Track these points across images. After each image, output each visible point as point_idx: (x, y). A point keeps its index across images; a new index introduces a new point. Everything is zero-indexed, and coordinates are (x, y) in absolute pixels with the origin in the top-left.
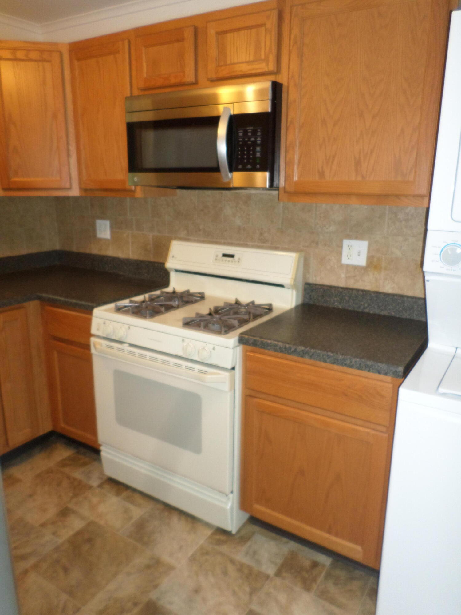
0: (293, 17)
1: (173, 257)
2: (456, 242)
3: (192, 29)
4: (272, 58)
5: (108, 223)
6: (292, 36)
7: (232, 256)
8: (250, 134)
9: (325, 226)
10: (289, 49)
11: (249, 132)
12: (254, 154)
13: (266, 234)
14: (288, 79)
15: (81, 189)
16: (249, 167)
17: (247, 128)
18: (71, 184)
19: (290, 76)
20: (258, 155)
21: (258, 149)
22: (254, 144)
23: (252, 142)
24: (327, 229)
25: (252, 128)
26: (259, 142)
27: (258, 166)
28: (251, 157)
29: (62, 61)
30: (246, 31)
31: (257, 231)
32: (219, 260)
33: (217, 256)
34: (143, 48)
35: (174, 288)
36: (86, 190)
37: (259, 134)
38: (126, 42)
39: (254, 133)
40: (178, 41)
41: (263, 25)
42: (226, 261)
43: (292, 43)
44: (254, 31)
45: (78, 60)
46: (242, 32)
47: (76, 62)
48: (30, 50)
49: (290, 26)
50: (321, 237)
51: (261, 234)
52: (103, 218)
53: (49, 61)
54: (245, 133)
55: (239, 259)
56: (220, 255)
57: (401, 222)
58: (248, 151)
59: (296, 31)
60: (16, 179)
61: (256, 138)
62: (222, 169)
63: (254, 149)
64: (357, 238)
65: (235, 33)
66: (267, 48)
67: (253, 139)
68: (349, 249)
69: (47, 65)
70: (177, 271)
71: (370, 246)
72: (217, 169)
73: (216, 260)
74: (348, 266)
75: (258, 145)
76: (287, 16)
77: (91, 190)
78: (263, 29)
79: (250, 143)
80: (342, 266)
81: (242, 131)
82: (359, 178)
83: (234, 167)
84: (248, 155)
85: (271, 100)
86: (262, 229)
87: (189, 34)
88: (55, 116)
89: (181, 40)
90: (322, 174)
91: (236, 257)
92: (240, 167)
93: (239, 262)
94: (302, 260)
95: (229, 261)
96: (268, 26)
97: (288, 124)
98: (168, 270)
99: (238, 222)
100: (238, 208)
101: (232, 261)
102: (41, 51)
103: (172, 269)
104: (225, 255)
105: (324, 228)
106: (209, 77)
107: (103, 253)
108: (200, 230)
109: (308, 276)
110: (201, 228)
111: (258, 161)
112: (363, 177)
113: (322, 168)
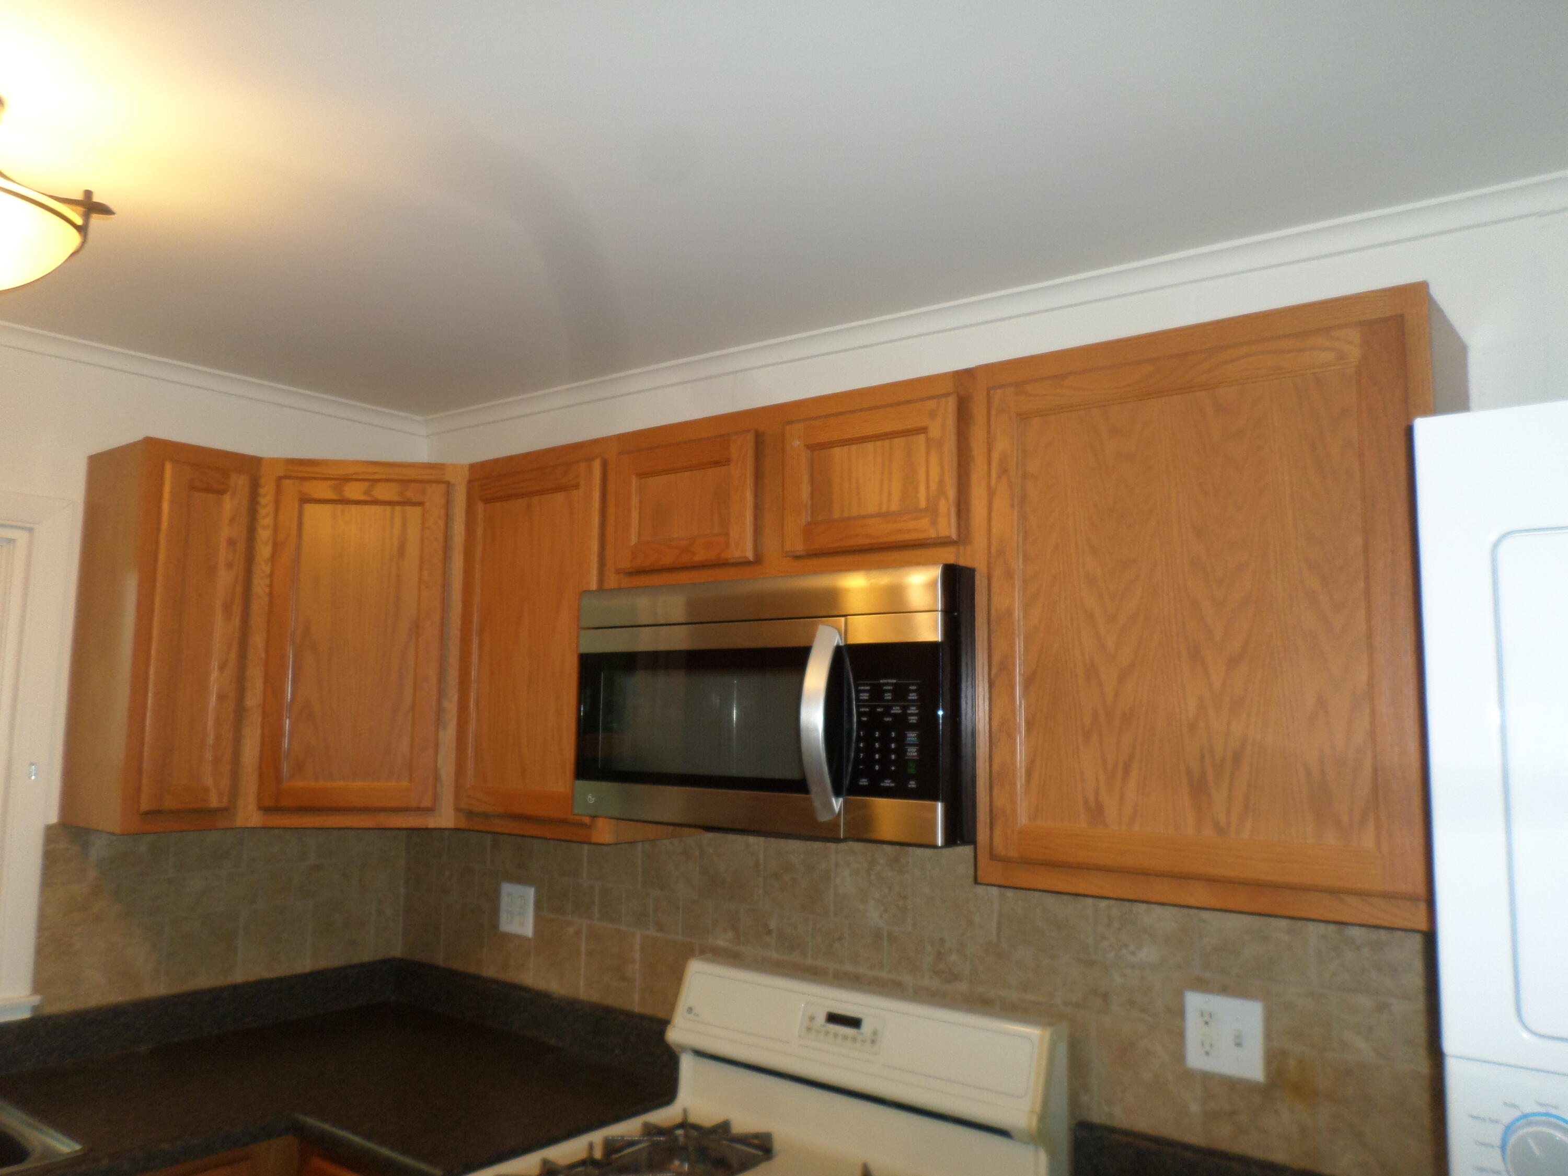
0: (993, 412)
1: (690, 1010)
2: (1553, 1111)
3: (750, 437)
4: (946, 507)
5: (530, 893)
6: (995, 457)
7: (854, 1023)
8: (888, 696)
9: (1126, 946)
10: (989, 487)
11: (888, 691)
12: (901, 751)
13: (954, 957)
14: (989, 557)
15: (457, 809)
16: (887, 783)
17: (881, 681)
18: (436, 797)
19: (993, 550)
20: (912, 752)
21: (912, 736)
22: (901, 723)
23: (894, 716)
24: (1133, 954)
25: (895, 681)
26: (913, 719)
27: (912, 784)
28: (893, 757)
29: (448, 505)
30: (879, 443)
31: (929, 948)
32: (818, 1032)
33: (812, 1019)
34: (634, 479)
35: (685, 1111)
36: (470, 814)
37: (913, 696)
38: (597, 465)
39: (900, 693)
40: (717, 463)
41: (923, 430)
42: (836, 1035)
43: (994, 474)
44: (899, 442)
45: (487, 501)
46: (870, 446)
47: (480, 507)
48: (376, 481)
49: (989, 432)
50: (1118, 979)
51: (940, 956)
52: (520, 880)
53: (420, 504)
54: (877, 693)
55: (875, 1033)
56: (821, 1018)
57: (1358, 948)
58: (885, 740)
59: (1002, 445)
60: (299, 784)
61: (905, 708)
62: (814, 788)
63: (901, 739)
64: (1225, 990)
65: (854, 447)
66: (934, 486)
67: (896, 710)
68: (1206, 1023)
69: (414, 513)
70: (700, 1053)
71: (1269, 1019)
72: (800, 786)
73: (809, 1029)
74: (1207, 1077)
75: (912, 727)
76: (979, 412)
77: (486, 816)
78: (922, 437)
79: (888, 719)
80: (1189, 1076)
81: (868, 688)
82: (1208, 832)
83: (846, 782)
84: (885, 751)
85: (941, 611)
86: (942, 940)
87: (743, 449)
88: (416, 628)
89: (722, 462)
90: (1096, 813)
91: (866, 1027)
92: (864, 782)
93: (873, 1042)
94: (1063, 1050)
95: (845, 1038)
96: (935, 431)
97: (994, 671)
98: (676, 1049)
99: (874, 915)
100: (873, 877)
101: (854, 1040)
102: (404, 482)
103: (684, 1049)
104: (833, 1018)
105: (1124, 951)
106: (788, 548)
107: (511, 976)
108: (769, 932)
109: (1085, 1099)
110: (773, 925)
111: (912, 770)
112: (1221, 830)
113: (1097, 798)
